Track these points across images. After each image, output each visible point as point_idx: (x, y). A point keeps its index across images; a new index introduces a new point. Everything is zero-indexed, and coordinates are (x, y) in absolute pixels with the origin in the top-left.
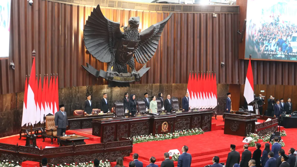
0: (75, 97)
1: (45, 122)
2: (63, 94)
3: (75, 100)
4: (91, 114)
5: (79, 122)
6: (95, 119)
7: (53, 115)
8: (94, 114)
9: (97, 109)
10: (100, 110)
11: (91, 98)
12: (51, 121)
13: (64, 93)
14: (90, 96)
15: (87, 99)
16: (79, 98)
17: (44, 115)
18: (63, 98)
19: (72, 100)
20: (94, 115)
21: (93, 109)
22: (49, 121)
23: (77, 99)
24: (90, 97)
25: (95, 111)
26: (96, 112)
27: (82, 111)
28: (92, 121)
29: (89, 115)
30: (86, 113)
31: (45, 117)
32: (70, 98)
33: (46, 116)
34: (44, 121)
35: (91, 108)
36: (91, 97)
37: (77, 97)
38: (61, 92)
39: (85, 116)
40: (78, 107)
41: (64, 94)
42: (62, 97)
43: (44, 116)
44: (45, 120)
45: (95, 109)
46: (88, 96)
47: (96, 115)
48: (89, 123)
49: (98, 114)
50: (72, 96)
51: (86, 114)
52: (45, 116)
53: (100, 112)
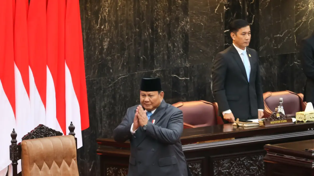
0: (170, 34)
1: (19, 170)
2: (104, 21)
3: (169, 53)
4: (256, 122)
5: (198, 166)
6: (276, 146)
7: (59, 134)
8: (274, 118)
9: (286, 93)
10: (302, 95)
11: (248, 37)
12: (50, 166)
13: (113, 18)
14: (247, 29)
15: (230, 41)
16: (191, 40)
17: (14, 136)
18: (106, 45)
19: (152, 49)
20: (274, 123)
21: (266, 95)
22: (40, 168)
23: (179, 44)
24: (244, 34)
25: (277, 104)
26: (281, 110)
27: (210, 106)
28: (264, 153)
29: (246, 126)
30: (228, 114)
31: (20, 146)
32: (145, 42)
33: (25, 138)
34: (15, 166)
35: (253, 90)
36: (253, 32)
37: (179, 38)
38: (96, 14)
39: (228, 129)
40: (186, 87)
41: (109, 22)
42: (102, 41)
43: (14, 142)
44: (19, 162)
45: (273, 90)
46: (235, 29)
47: (284, 122)
48: (248, 169)
49: (294, 120)
50: (154, 31)
51: (229, 122)
52: (19, 140)
53: (302, 109)
